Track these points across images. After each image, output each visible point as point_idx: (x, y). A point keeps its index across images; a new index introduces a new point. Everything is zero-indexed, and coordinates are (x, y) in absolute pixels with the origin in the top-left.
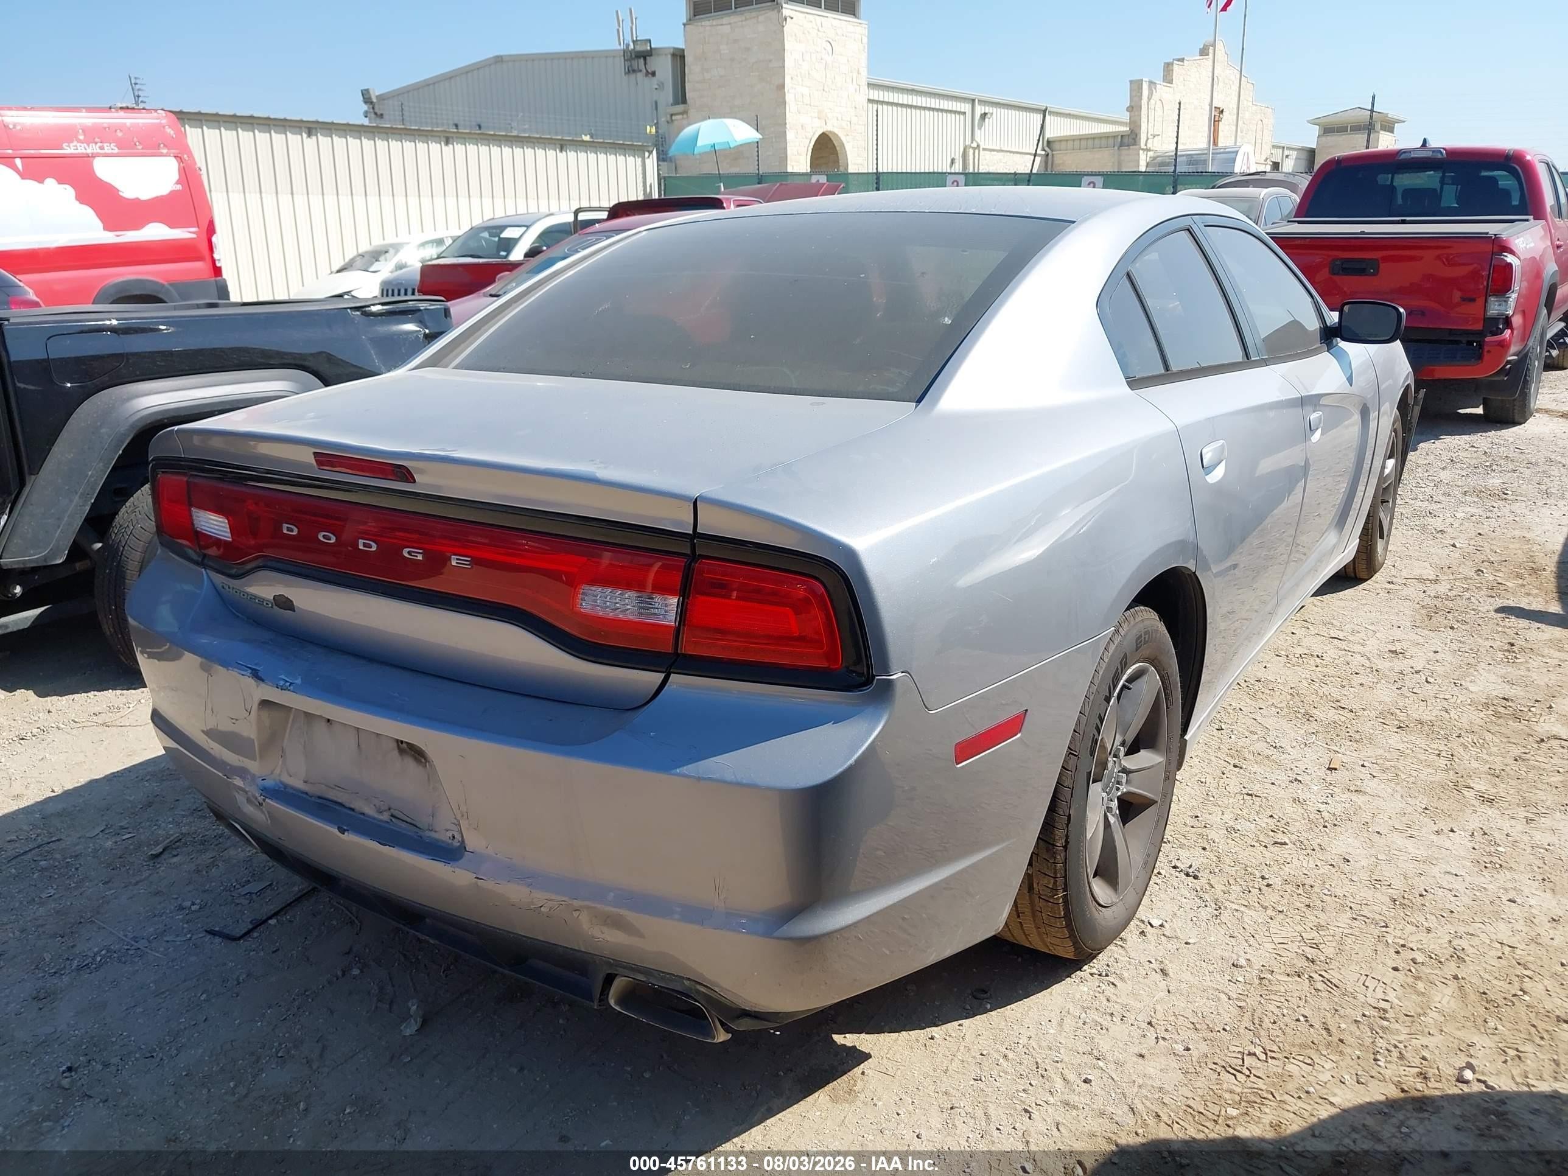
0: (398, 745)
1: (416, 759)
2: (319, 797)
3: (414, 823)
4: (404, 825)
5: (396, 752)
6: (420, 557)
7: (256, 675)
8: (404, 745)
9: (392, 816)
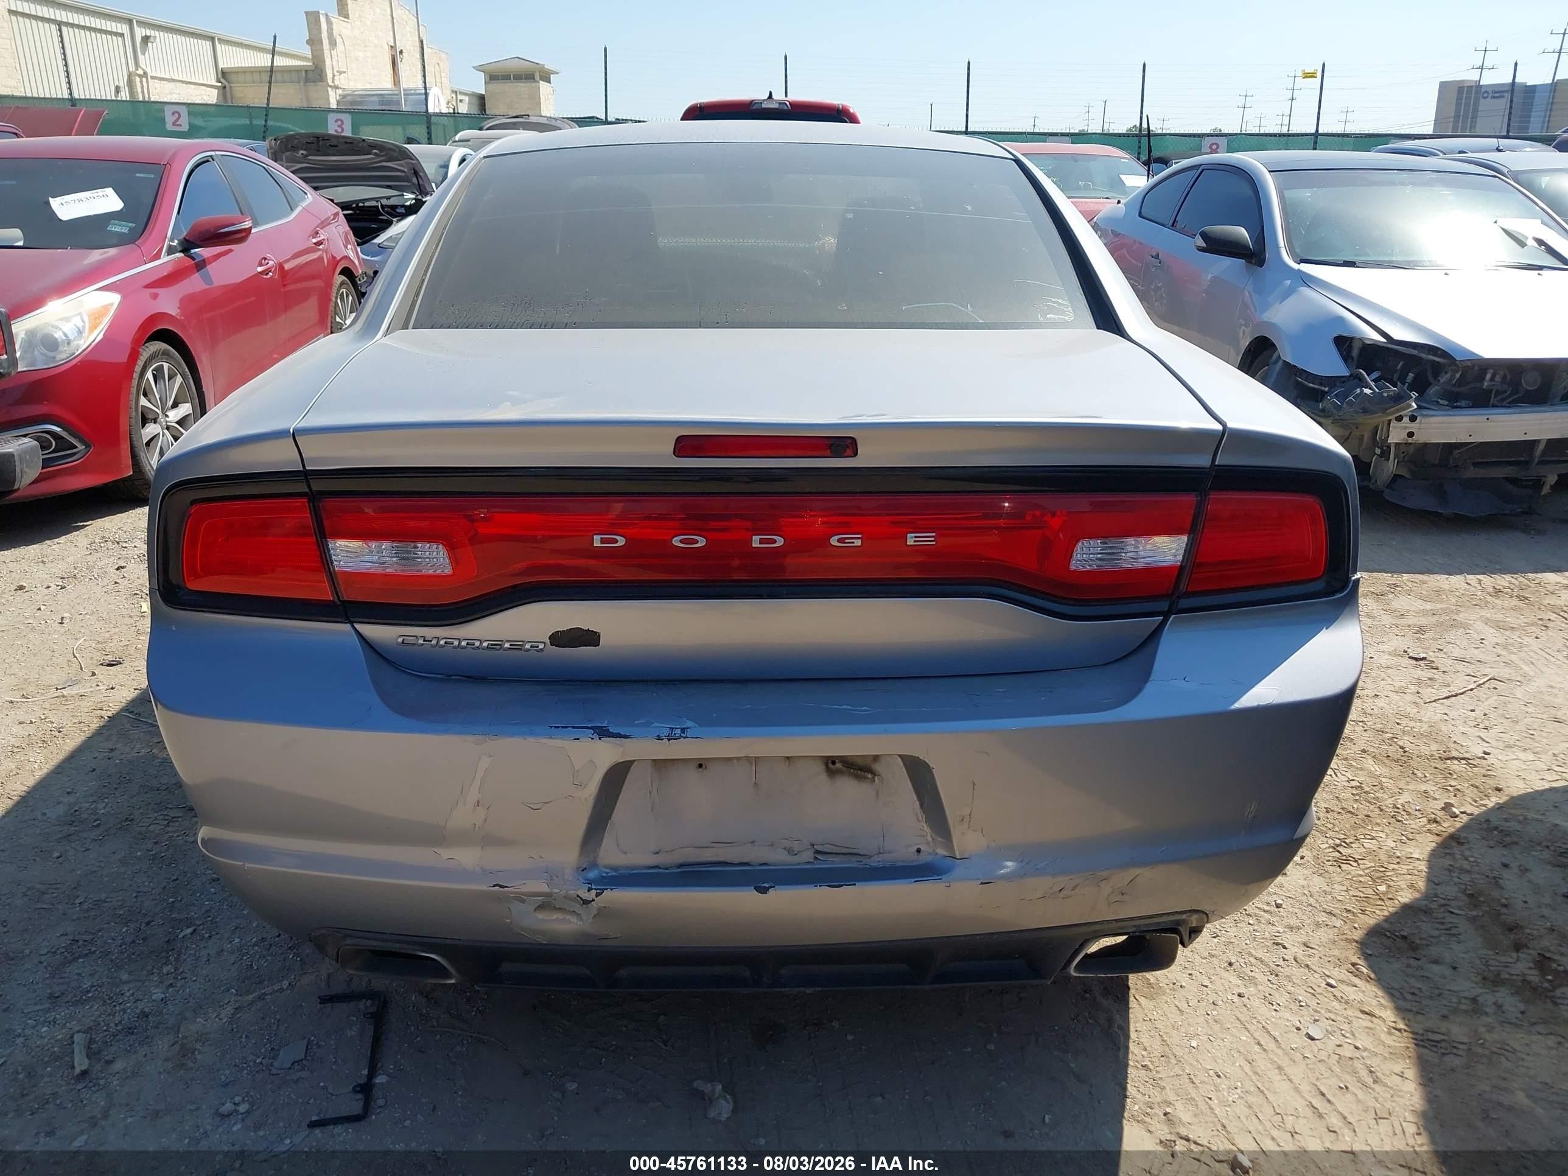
0: (827, 765)
1: (857, 777)
2: (680, 866)
3: (855, 851)
4: (837, 859)
5: (824, 777)
6: (858, 543)
7: (603, 733)
8: (838, 765)
9: (817, 852)
